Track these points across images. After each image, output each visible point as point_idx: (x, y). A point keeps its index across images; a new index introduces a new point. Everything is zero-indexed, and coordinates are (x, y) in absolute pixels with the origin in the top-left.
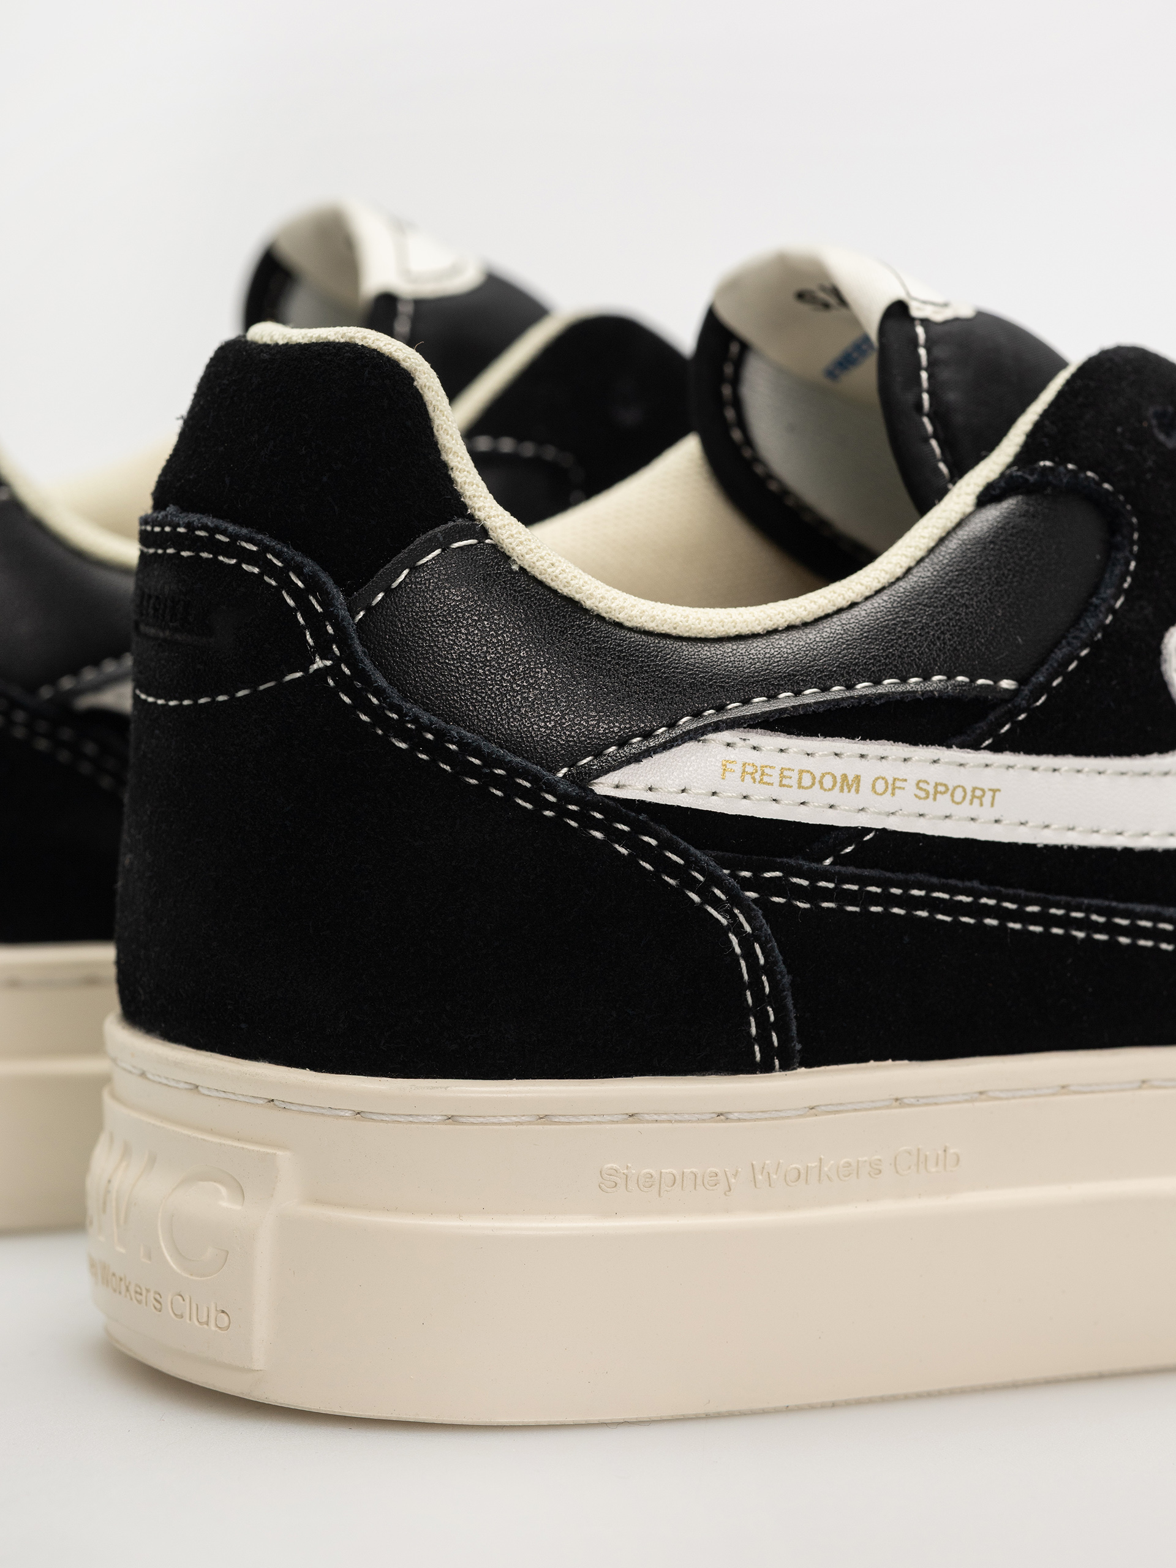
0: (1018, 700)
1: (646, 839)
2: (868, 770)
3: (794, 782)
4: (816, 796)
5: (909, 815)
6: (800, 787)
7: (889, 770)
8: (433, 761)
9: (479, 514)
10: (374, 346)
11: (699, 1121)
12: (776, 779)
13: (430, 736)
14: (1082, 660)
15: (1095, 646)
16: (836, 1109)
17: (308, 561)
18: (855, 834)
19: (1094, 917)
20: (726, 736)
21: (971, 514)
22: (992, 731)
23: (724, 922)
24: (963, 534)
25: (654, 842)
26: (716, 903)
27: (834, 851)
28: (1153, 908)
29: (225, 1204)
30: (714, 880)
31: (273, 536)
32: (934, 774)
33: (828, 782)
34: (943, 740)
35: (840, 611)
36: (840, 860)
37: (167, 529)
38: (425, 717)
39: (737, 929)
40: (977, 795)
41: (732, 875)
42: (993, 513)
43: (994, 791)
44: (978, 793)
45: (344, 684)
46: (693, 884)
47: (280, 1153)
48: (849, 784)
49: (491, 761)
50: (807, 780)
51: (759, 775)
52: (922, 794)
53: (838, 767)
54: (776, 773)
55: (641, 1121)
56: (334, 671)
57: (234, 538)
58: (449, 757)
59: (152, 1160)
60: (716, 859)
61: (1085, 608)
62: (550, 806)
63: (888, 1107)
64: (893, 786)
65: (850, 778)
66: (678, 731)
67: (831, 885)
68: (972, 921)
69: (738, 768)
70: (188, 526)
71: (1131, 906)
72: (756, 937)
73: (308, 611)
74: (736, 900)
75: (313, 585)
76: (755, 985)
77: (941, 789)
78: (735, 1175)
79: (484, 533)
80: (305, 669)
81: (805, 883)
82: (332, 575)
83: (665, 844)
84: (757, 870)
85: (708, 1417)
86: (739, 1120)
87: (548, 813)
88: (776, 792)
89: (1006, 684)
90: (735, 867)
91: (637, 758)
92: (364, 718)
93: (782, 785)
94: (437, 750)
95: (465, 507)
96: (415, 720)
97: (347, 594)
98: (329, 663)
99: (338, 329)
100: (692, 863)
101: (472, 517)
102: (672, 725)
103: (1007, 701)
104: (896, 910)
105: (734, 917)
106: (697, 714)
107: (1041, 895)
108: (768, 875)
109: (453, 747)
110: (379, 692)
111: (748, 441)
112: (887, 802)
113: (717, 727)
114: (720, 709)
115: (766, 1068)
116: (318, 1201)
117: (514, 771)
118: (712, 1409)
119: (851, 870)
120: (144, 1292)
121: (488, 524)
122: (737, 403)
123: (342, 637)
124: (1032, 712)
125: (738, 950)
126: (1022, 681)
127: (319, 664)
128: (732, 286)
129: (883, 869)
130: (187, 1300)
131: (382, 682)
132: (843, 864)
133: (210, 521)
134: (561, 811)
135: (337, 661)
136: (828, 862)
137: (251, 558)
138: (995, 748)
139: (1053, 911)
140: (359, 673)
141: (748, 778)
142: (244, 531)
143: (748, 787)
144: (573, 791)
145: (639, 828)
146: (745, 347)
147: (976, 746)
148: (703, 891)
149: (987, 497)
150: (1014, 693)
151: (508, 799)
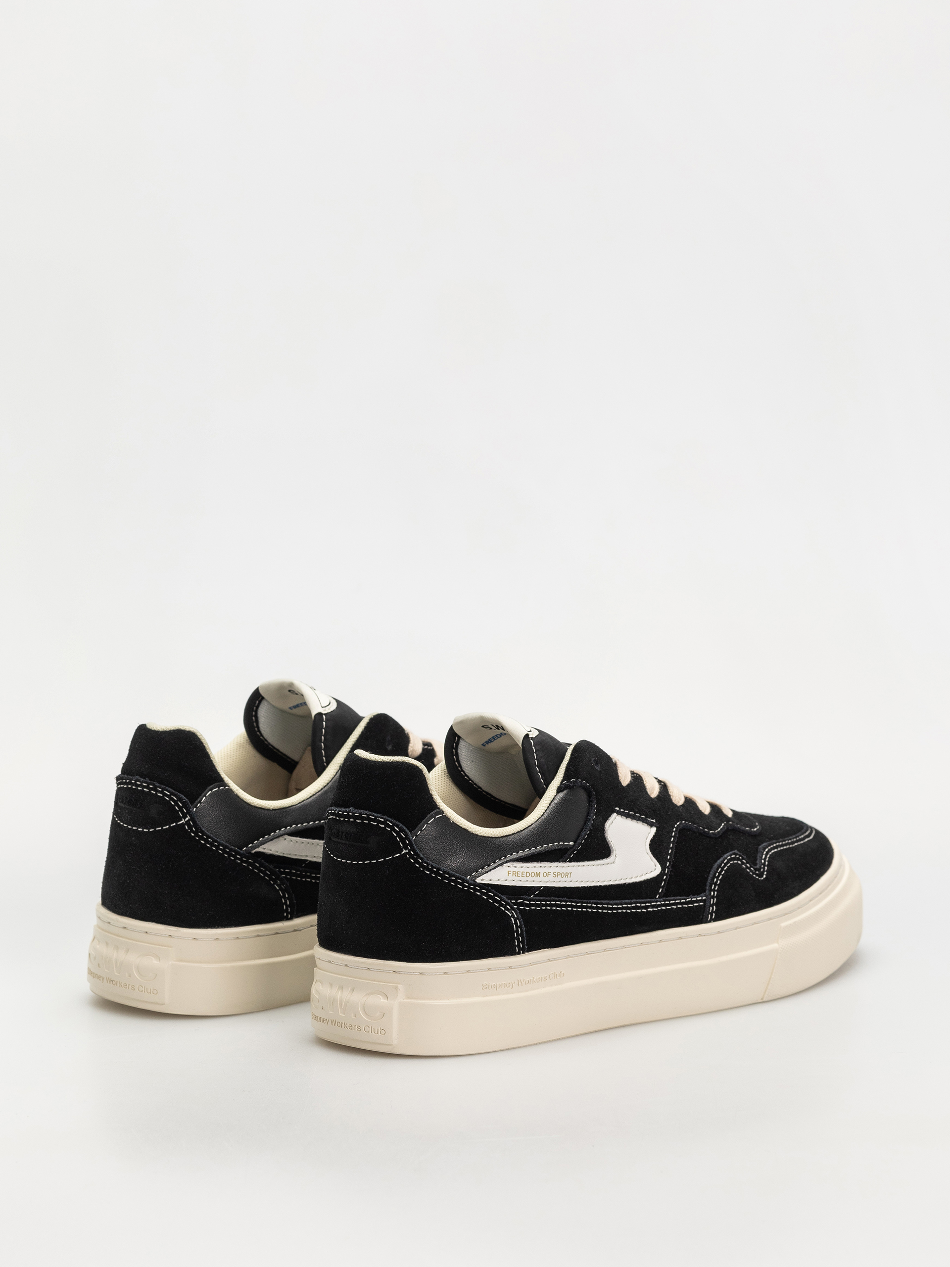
0: (574, 848)
1: (490, 894)
2: (542, 871)
3: (525, 875)
4: (530, 878)
5: (551, 882)
6: (526, 877)
7: (547, 870)
8: (436, 876)
9: (441, 807)
10: (411, 763)
11: (506, 969)
12: (521, 875)
13: (435, 870)
14: (588, 834)
15: (590, 830)
16: (536, 963)
17: (399, 823)
18: (538, 888)
19: (593, 905)
20: (508, 864)
21: (556, 795)
22: (569, 857)
23: (510, 915)
24: (555, 801)
25: (492, 895)
26: (508, 910)
27: (533, 893)
28: (607, 901)
29: (382, 1000)
30: (507, 904)
31: (388, 817)
32: (557, 870)
33: (533, 875)
34: (558, 860)
35: (529, 826)
36: (535, 895)
37: (333, 811)
38: (434, 865)
39: (513, 916)
40: (567, 875)
41: (511, 902)
42: (561, 795)
43: (571, 873)
44: (567, 874)
45: (412, 857)
46: (502, 905)
47: (399, 985)
48: (538, 875)
49: (451, 875)
50: (528, 875)
51: (516, 874)
52: (555, 876)
53: (535, 870)
54: (521, 873)
55: (491, 970)
56: (409, 853)
57: (376, 817)
58: (440, 875)
59: (353, 990)
60: (507, 898)
61: (587, 820)
62: (466, 887)
63: (547, 962)
64: (548, 874)
65: (538, 873)
66: (496, 864)
67: (534, 903)
68: (565, 909)
69: (512, 873)
70: (360, 814)
71: (602, 901)
72: (517, 918)
73: (401, 837)
74: (513, 909)
75: (401, 830)
76: (517, 931)
77: (559, 874)
78: (514, 983)
79: (443, 812)
80: (400, 853)
81: (528, 902)
82: (406, 827)
83: (495, 895)
84: (516, 900)
85: (509, 1049)
86: (515, 968)
87: (466, 889)
88: (521, 878)
89: (571, 843)
90: (511, 899)
91: (487, 872)
92: (417, 865)
93: (522, 876)
94: (437, 873)
95: (437, 805)
96: (432, 866)
97: (410, 832)
98: (407, 851)
99: (399, 757)
100: (502, 900)
101: (439, 808)
102: (494, 863)
103: (572, 848)
104: (548, 908)
105: (513, 913)
106: (500, 859)
107: (581, 900)
108: (519, 901)
109: (441, 872)
110: (421, 859)
111: (460, 766)
112: (546, 879)
113: (506, 862)
114: (506, 857)
115: (519, 953)
116: (408, 998)
117: (457, 878)
118: (509, 1047)
119: (538, 898)
120: (353, 1026)
121: (444, 810)
122: (457, 754)
123: (411, 844)
124: (578, 851)
125: (513, 922)
126: (575, 842)
127: (404, 851)
128: (461, 723)
129: (545, 897)
130: (370, 1028)
131: (422, 856)
132: (536, 897)
133: (368, 813)
134: (469, 888)
135: (410, 851)
136: (532, 896)
137: (382, 823)
138: (570, 861)
139: (584, 904)
140: (416, 853)
141: (514, 875)
142: (379, 815)
143: (514, 878)
144: (472, 882)
145: (489, 891)
146: (459, 737)
147: (565, 861)
148: (505, 907)
149: (559, 790)
150: (573, 845)
151: (456, 885)
